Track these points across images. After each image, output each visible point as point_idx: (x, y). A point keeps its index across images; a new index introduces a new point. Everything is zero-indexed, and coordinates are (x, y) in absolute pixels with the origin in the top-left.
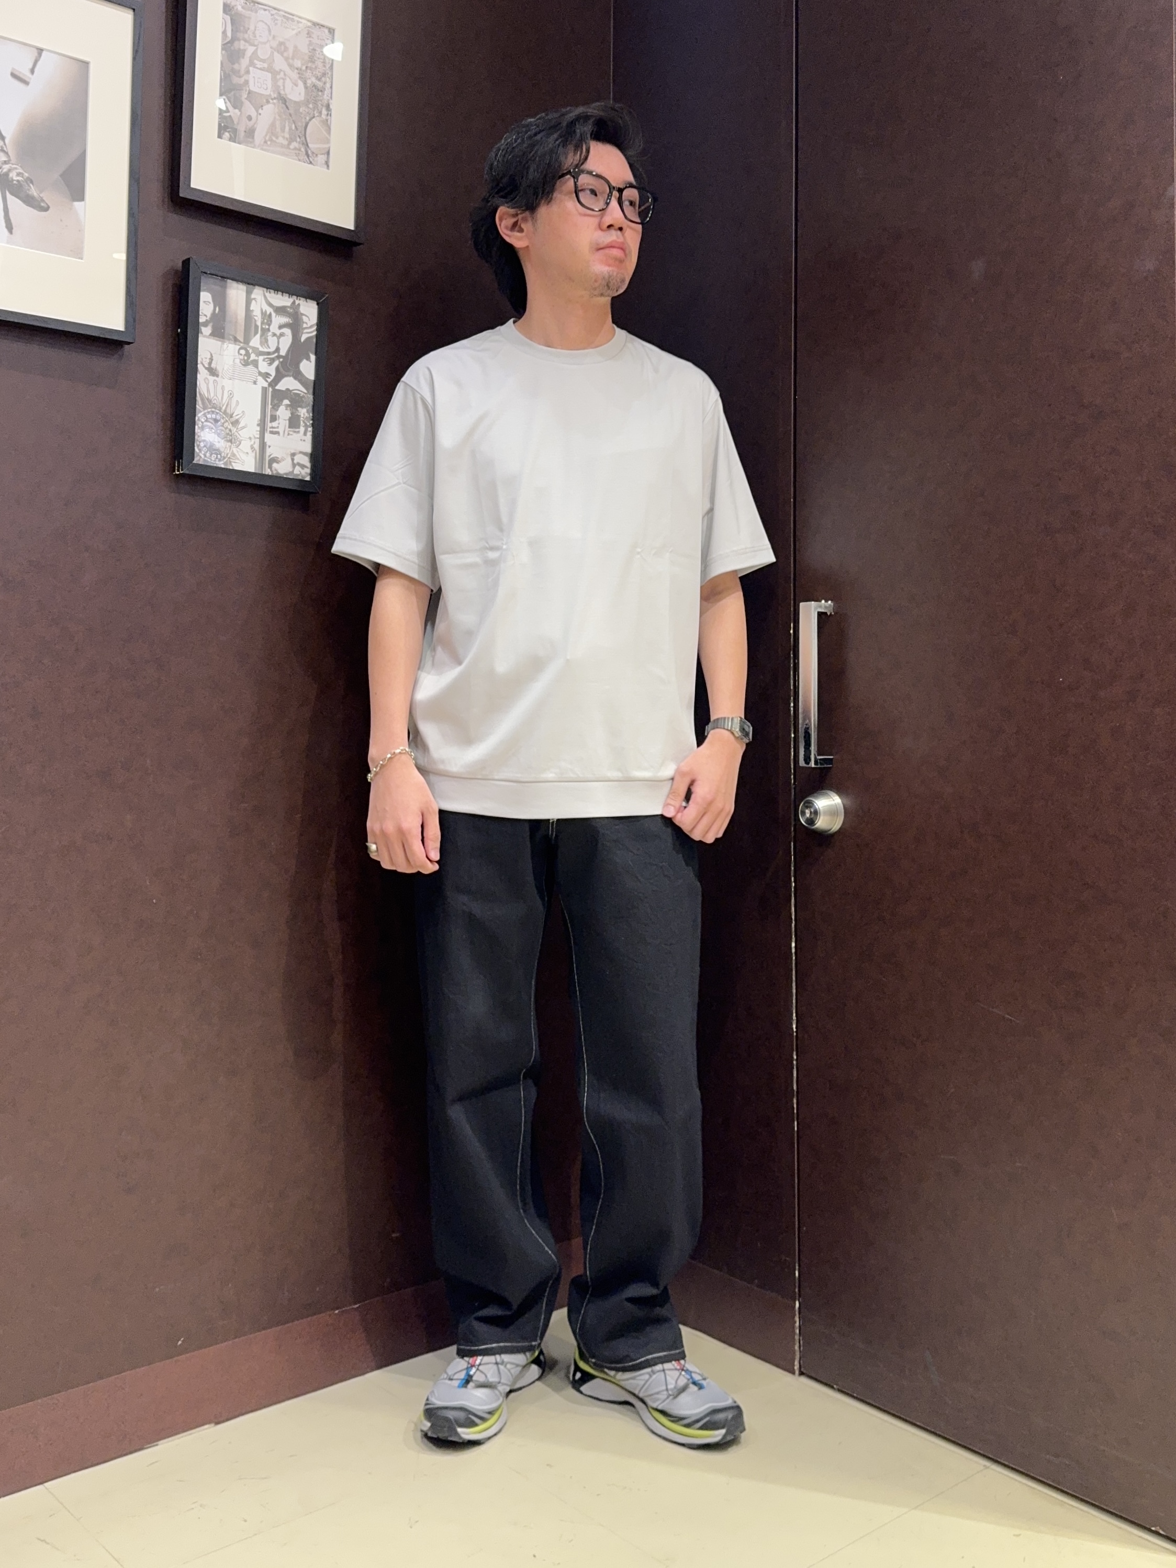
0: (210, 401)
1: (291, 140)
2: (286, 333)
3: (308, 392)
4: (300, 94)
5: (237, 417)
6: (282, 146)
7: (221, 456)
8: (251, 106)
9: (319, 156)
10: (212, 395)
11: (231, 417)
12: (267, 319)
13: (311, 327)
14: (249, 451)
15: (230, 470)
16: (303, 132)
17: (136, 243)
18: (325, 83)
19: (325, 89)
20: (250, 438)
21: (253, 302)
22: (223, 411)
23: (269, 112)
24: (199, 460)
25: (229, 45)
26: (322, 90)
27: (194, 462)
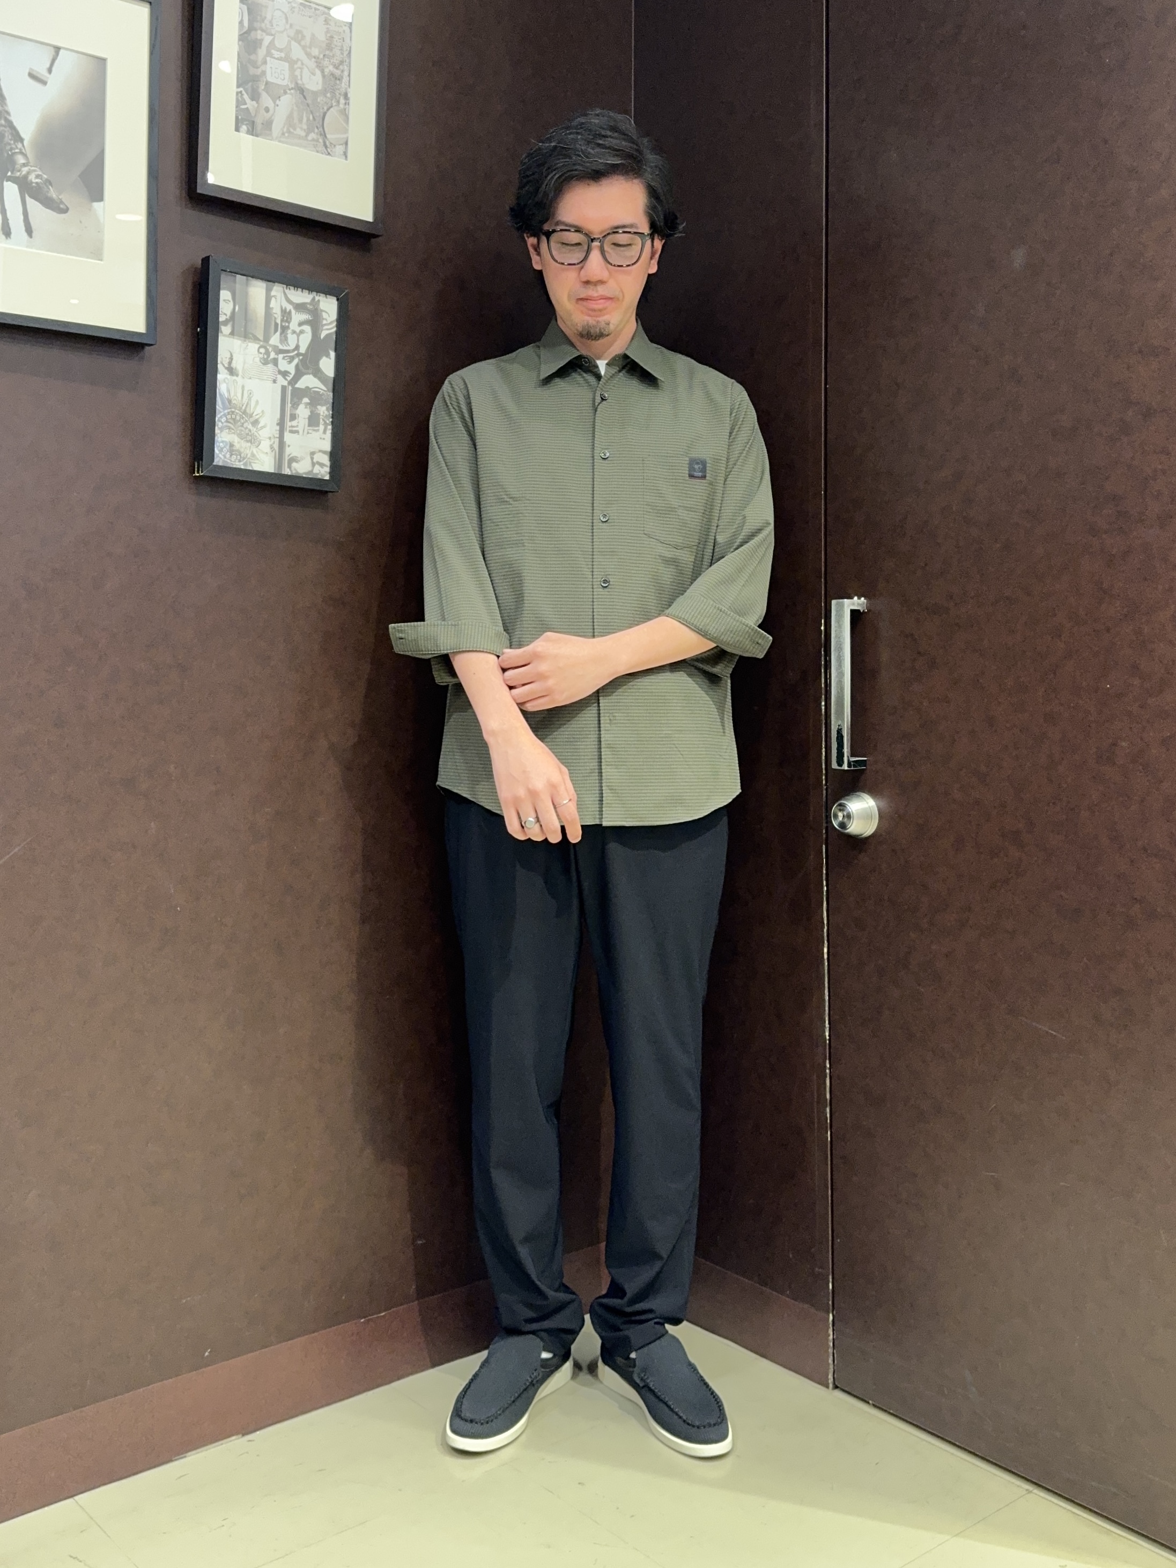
0: (230, 401)
1: (309, 131)
2: (307, 331)
3: (328, 390)
4: (317, 84)
5: (257, 417)
6: (300, 137)
7: (241, 457)
8: (269, 98)
9: (338, 147)
10: (232, 394)
11: (251, 416)
12: (286, 315)
13: (331, 323)
14: (268, 450)
15: (249, 470)
16: (321, 123)
17: (156, 243)
18: (343, 71)
19: (342, 77)
20: (270, 438)
21: (273, 299)
22: (242, 411)
23: (287, 102)
24: (219, 461)
25: (246, 35)
26: (340, 79)
27: (215, 464)
